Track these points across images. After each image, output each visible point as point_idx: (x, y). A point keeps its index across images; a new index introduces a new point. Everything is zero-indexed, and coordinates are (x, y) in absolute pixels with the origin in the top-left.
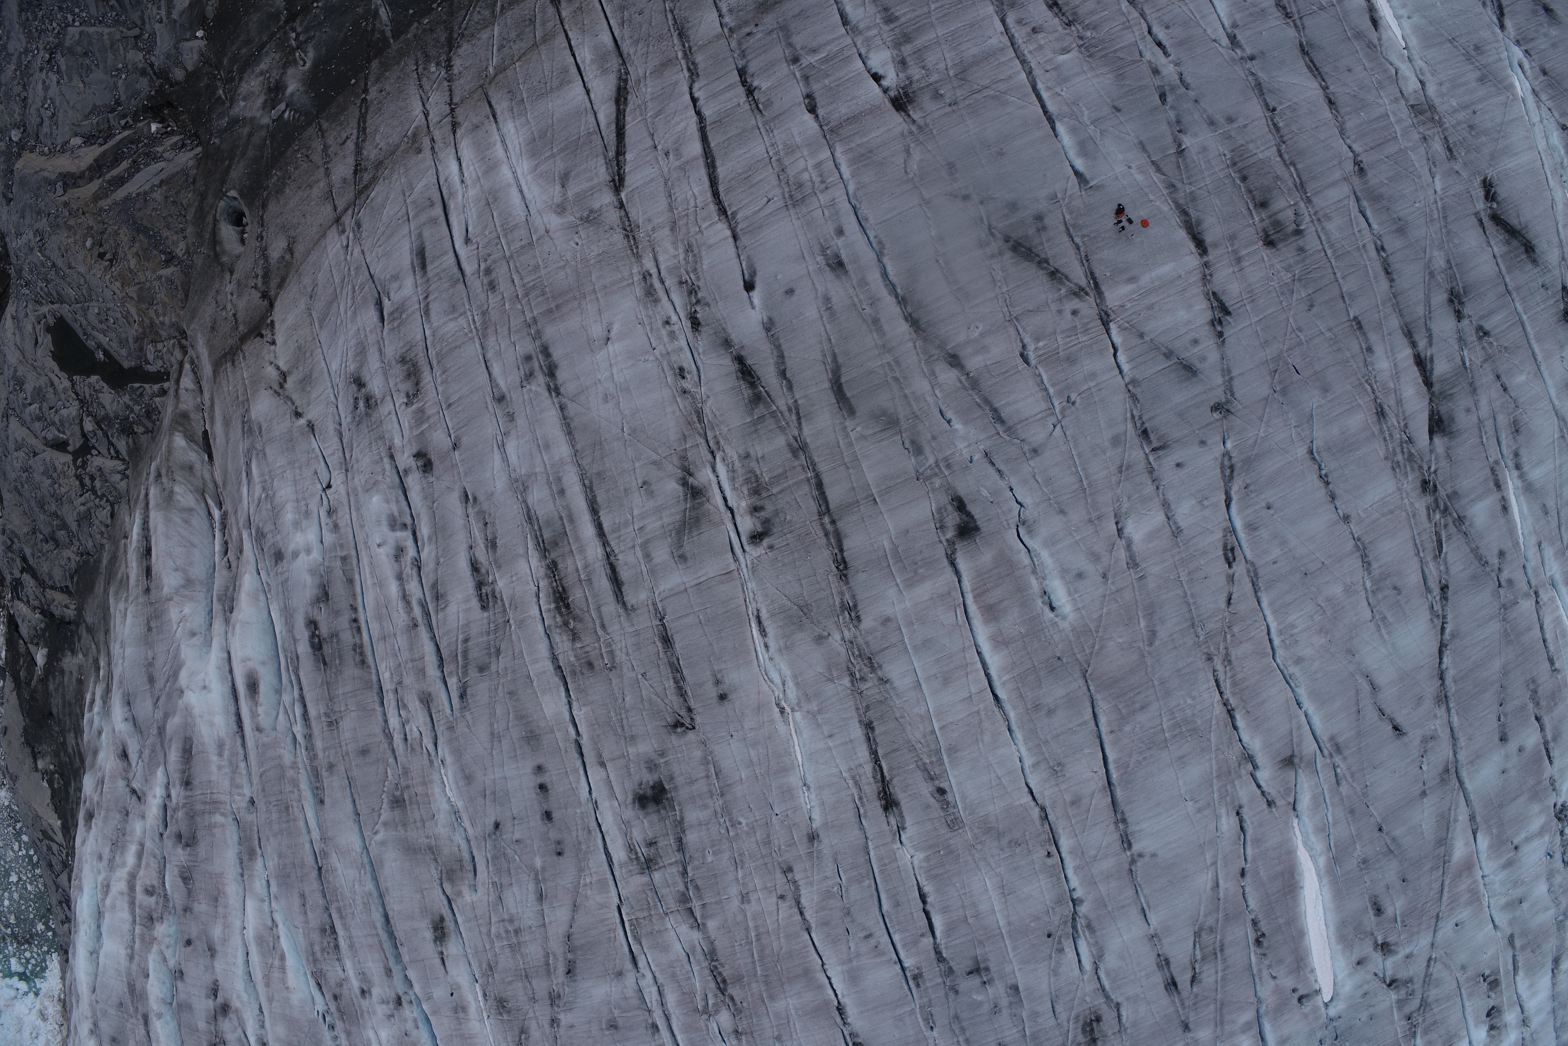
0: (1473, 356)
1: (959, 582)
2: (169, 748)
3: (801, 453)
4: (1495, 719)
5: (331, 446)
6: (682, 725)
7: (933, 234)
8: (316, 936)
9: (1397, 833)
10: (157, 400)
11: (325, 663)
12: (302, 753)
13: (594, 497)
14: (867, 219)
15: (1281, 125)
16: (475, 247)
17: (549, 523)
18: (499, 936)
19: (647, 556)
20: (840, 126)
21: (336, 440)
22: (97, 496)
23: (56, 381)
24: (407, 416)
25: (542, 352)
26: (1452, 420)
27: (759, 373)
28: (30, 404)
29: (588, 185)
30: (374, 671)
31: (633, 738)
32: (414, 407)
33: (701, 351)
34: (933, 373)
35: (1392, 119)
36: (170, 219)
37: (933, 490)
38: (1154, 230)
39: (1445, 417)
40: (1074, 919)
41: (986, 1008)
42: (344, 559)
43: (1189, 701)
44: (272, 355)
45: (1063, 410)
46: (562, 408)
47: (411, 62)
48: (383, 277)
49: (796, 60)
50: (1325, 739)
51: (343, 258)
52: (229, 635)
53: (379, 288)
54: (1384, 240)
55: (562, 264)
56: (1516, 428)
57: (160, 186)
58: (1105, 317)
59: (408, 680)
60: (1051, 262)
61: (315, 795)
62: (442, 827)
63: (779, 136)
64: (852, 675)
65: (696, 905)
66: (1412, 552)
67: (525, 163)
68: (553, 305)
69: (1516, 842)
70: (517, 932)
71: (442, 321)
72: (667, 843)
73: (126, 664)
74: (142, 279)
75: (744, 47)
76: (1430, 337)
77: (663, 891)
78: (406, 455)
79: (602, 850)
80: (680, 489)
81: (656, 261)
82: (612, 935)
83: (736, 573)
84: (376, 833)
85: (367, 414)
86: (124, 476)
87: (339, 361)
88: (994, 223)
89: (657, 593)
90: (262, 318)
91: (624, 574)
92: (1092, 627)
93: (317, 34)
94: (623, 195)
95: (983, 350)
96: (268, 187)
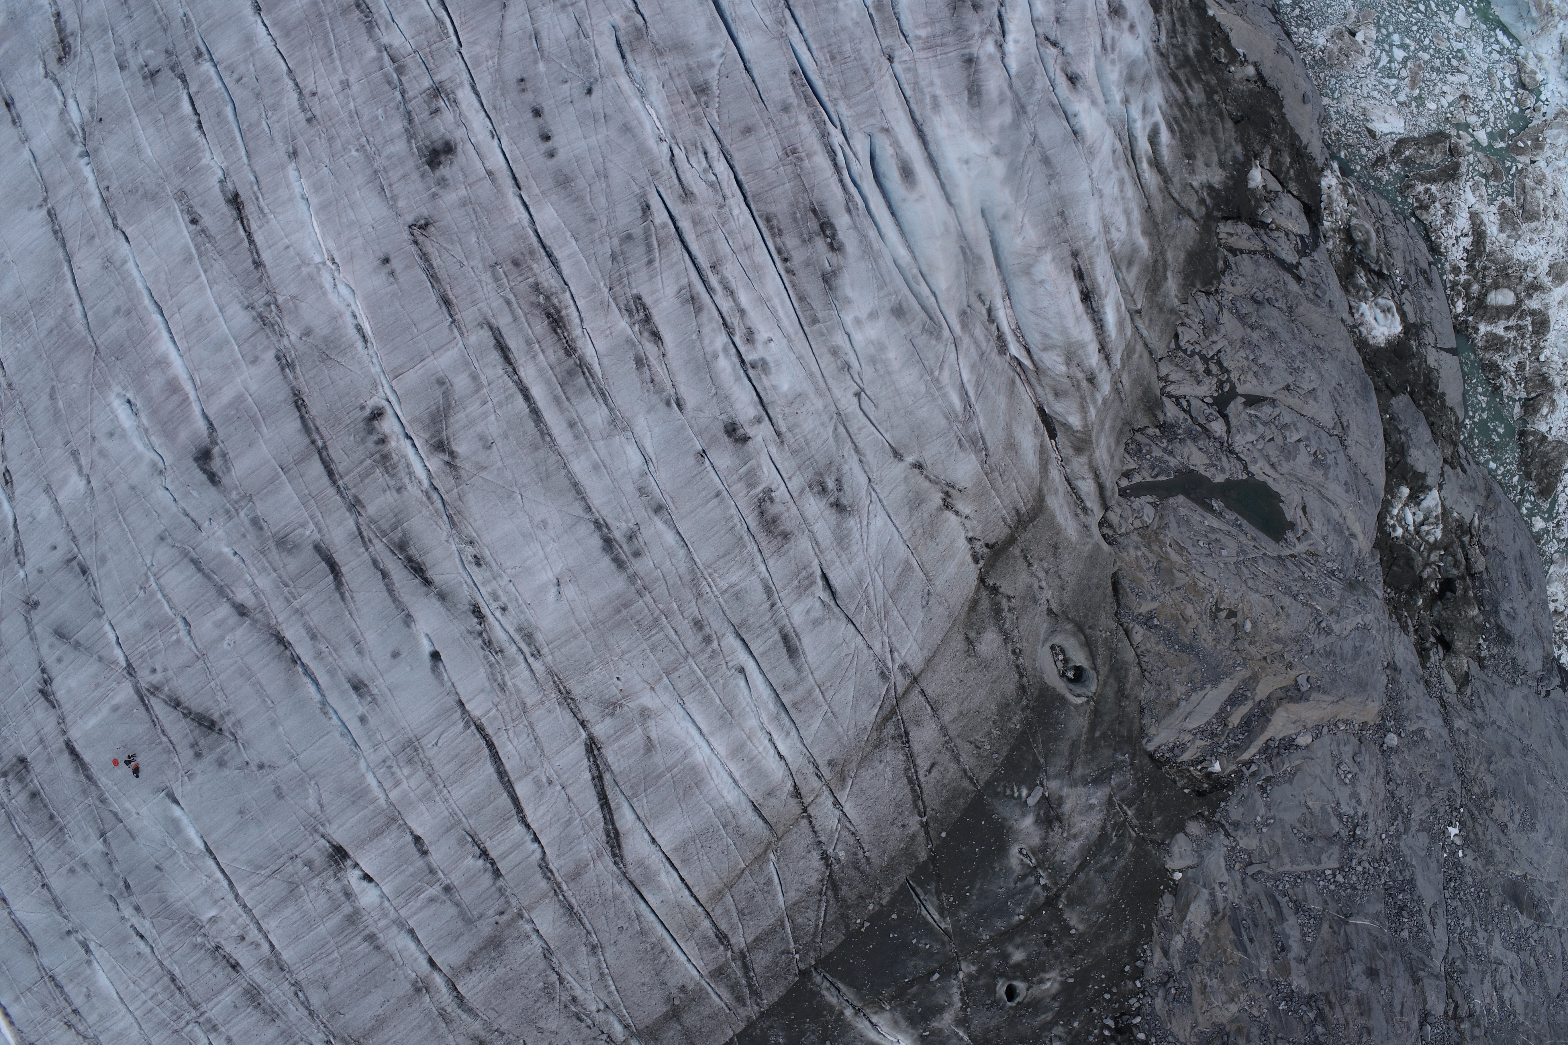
1: (203, 410)
2: (1004, 93)
3: (352, 502)
5: (867, 437)
6: (420, 227)
7: (281, 728)
10: (1133, 465)
11: (814, 211)
13: (537, 426)
14: (342, 734)
15: (35, 873)
16: (730, 664)
17: (581, 392)
19: (475, 378)
20: (388, 825)
21: (861, 445)
23: (1268, 470)
24: (769, 477)
25: (624, 562)
27: (405, 571)
28: (1300, 440)
29: (622, 742)
31: (464, 204)
32: (760, 489)
33: (466, 587)
34: (256, 596)
37: (236, 488)
38: (108, 757)
40: (85, 139)
41: (143, 45)
42: (815, 321)
44: (968, 526)
45: (147, 580)
46: (589, 508)
47: (875, 861)
48: (833, 622)
49: (447, 889)
51: (893, 639)
52: (952, 223)
53: (837, 610)
55: (626, 656)
57: (1180, 701)
58: (131, 671)
59: (709, 212)
60: (181, 716)
61: (804, 78)
62: (653, 76)
63: (442, 810)
64: (277, 307)
65: (389, 67)
67: (700, 759)
68: (624, 612)
71: (748, 581)
72: (421, 115)
74: (1175, 594)
75: (502, 899)
77: (420, 71)
78: (760, 438)
79: (482, 94)
80: (455, 448)
81: (532, 670)
82: (467, 19)
83: (391, 378)
84: (722, 54)
85: (821, 475)
86: (1165, 379)
87: (872, 528)
88: (233, 744)
89: (461, 344)
90: (992, 566)
91: (495, 356)
92: (96, 392)
93: (1012, 885)
94: (584, 735)
95: (219, 624)
96: (1023, 710)
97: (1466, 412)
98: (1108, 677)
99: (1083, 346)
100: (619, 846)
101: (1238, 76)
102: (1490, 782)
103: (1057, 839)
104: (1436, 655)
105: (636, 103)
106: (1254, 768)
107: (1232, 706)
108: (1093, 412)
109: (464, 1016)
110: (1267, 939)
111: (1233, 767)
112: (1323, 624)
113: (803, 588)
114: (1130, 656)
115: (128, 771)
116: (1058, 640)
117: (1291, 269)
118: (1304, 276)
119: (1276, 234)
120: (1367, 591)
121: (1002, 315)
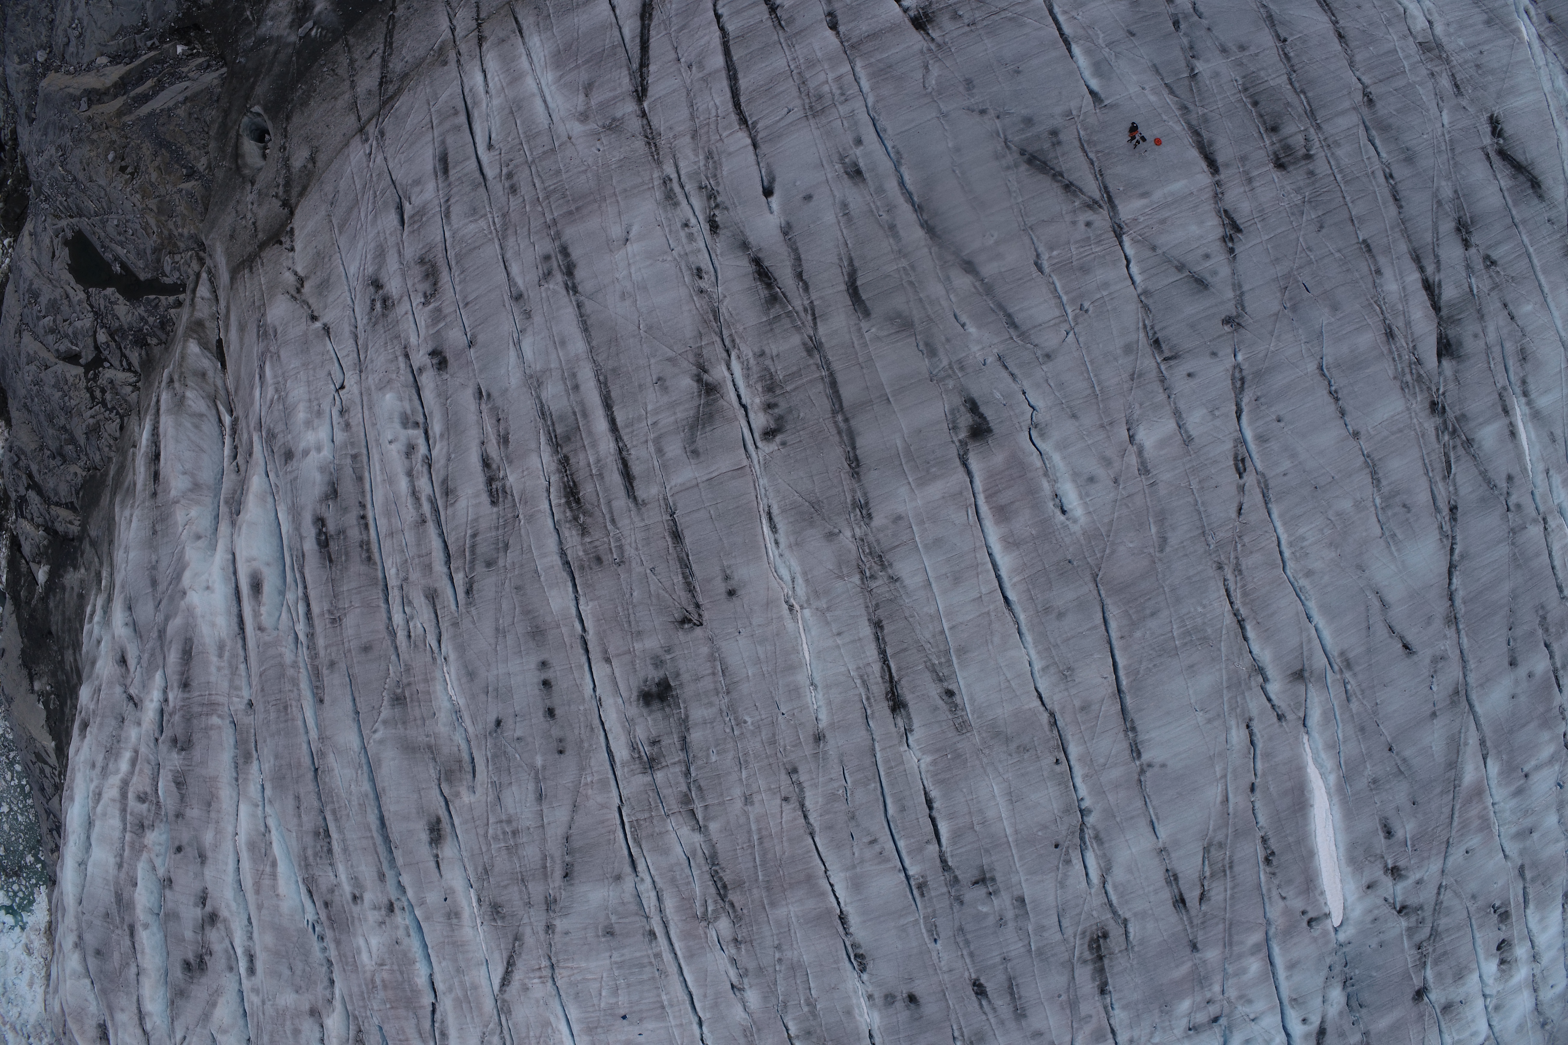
0: (1481, 283)
1: (971, 482)
2: (169, 650)
3: (816, 352)
4: (1505, 644)
5: (346, 349)
6: (690, 621)
7: (950, 145)
8: (309, 840)
9: (1407, 753)
10: (172, 311)
11: (331, 561)
12: (304, 652)
13: (609, 392)
14: (885, 130)
15: (1292, 54)
16: (498, 152)
17: (562, 418)
18: (496, 838)
19: (660, 451)
20: (860, 42)
21: (352, 341)
22: (107, 409)
23: (72, 293)
24: (423, 316)
25: (560, 252)
26: (1460, 344)
27: (776, 275)
28: (44, 317)
29: (611, 94)
30: (380, 568)
31: (639, 633)
32: (431, 306)
33: (718, 252)
34: (948, 278)
35: (1401, 55)
36: (193, 136)
37: (947, 391)
39: (1453, 341)
40: (1082, 830)
41: (991, 920)
42: (355, 457)
43: (1200, 609)
44: (290, 261)
45: (1076, 318)
46: (579, 306)
48: (404, 182)
50: (1336, 654)
51: (365, 165)
52: (235, 536)
53: (400, 193)
54: (1392, 168)
55: (584, 168)
56: (1524, 356)
57: (184, 102)
58: (1118, 230)
59: (415, 576)
60: (1065, 175)
61: (315, 695)
62: (442, 726)
63: (801, 51)
64: (862, 572)
65: (698, 807)
66: (1422, 472)
67: (549, 74)
68: (573, 208)
69: (1526, 769)
70: (515, 833)
71: (461, 223)
72: (671, 741)
73: (129, 568)
74: (163, 193)
76: (1438, 263)
77: (665, 792)
78: (421, 353)
79: (604, 749)
80: (695, 385)
81: (677, 166)
82: (612, 837)
83: (748, 469)
84: (375, 732)
85: (383, 315)
86: (135, 388)
87: (357, 265)
88: (1010, 137)
89: (668, 488)
90: (281, 225)
91: (636, 469)
92: (1103, 531)
94: (646, 104)
95: (998, 257)
96: (293, 100)
98: (232, 128)
99: (169, 412)
105: (462, 703)
106: (149, 43)
107: (148, 94)
108: (179, 353)
111: (167, 47)
112: (60, 154)
113: (421, 213)
114: (212, 146)
116: (259, 163)
117: (35, 486)
118: (25, 477)
119: (40, 521)
121: (227, 453)
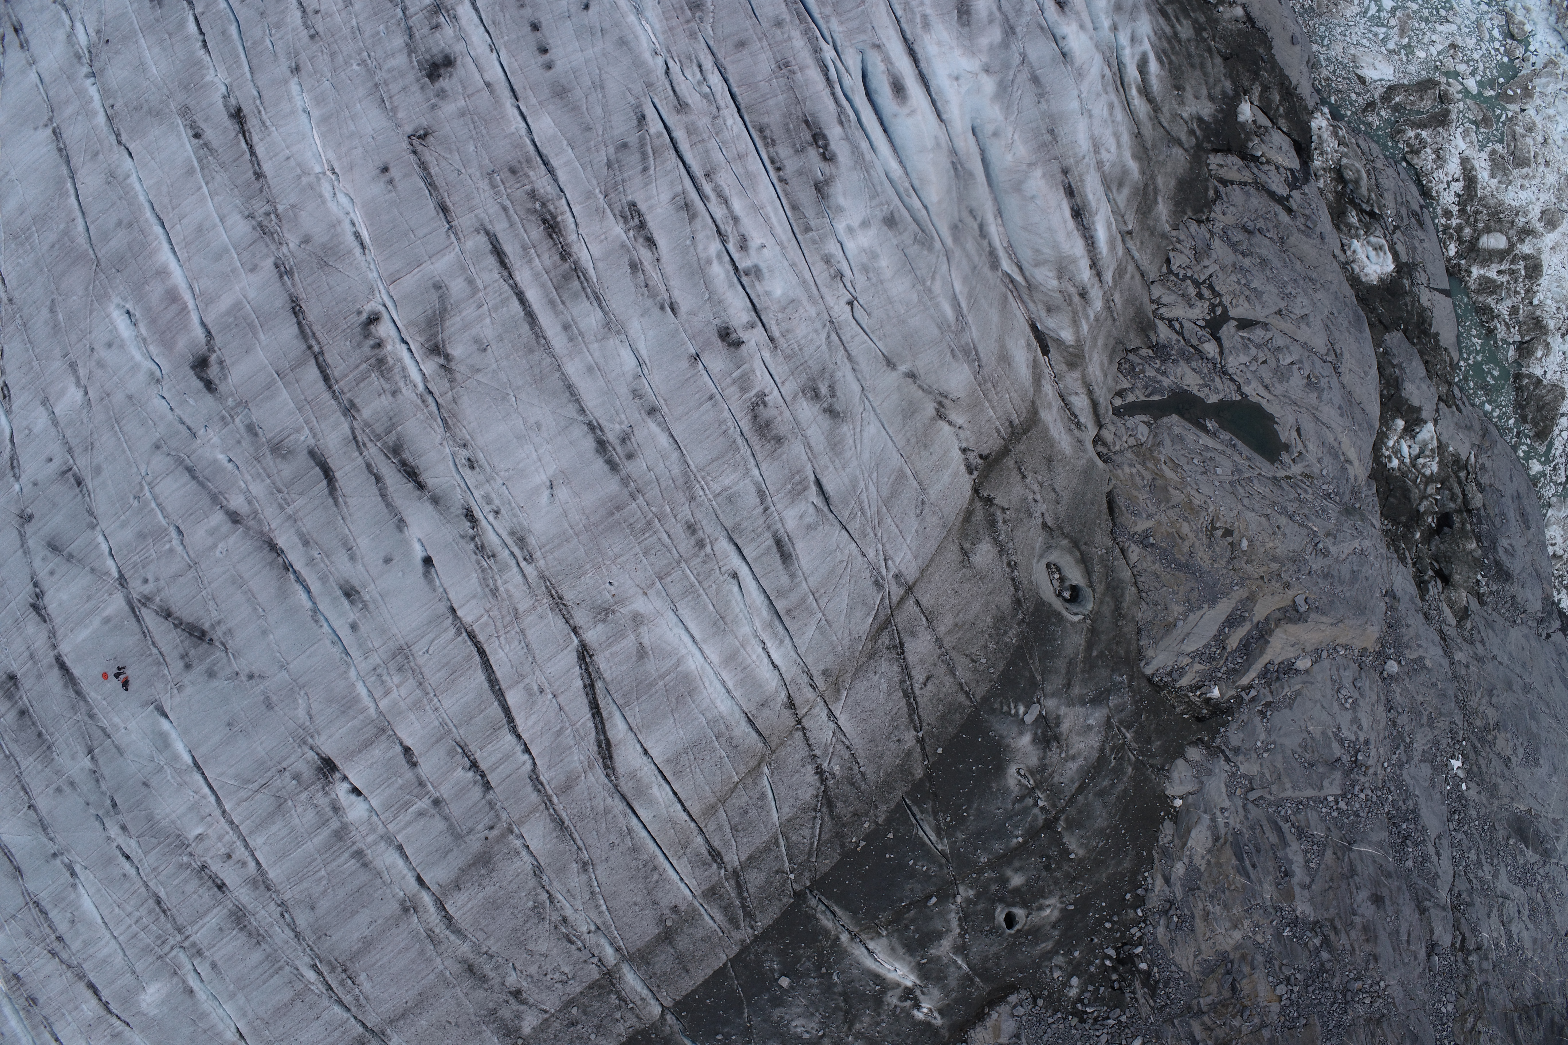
1: (201, 318)
2: (992, 13)
3: (347, 406)
5: (860, 346)
6: (419, 137)
7: (272, 637)
10: (1126, 385)
11: (807, 122)
12: (821, 34)
13: (532, 329)
14: (333, 643)
16: (723, 569)
17: (576, 296)
19: (471, 282)
20: (377, 736)
21: (854, 353)
23: (1261, 391)
24: (762, 381)
25: (617, 465)
27: (399, 475)
28: (1293, 363)
29: (614, 649)
30: (749, 125)
31: (462, 115)
32: (753, 392)
33: (458, 488)
34: (249, 502)
36: (1157, 585)
37: (232, 395)
38: (98, 671)
40: (91, 60)
42: (808, 229)
43: (21, 261)
44: (962, 436)
45: (142, 489)
46: (582, 410)
47: (871, 776)
48: (827, 527)
49: (437, 802)
51: (887, 546)
52: (943, 138)
53: (830, 516)
55: (619, 561)
57: (1177, 622)
58: (123, 582)
59: (704, 122)
60: (172, 626)
63: (432, 719)
64: (277, 216)
67: (693, 667)
68: (617, 515)
71: (741, 485)
72: (421, 30)
74: (1170, 512)
75: (492, 813)
78: (753, 343)
79: (481, 11)
80: (450, 351)
81: (524, 575)
83: (388, 283)
85: (815, 381)
86: (1157, 302)
87: (865, 435)
88: (223, 654)
89: (457, 249)
90: (986, 477)
91: (491, 261)
92: (96, 304)
93: (1010, 806)
94: (576, 642)
95: (212, 532)
96: (1019, 624)
97: (1461, 354)
98: (1104, 595)
99: (1074, 261)
100: (611, 757)
101: (1227, 16)
102: (1493, 715)
103: (1055, 759)
104: (1435, 588)
105: (632, 18)
106: (1253, 693)
107: (1230, 628)
108: (1085, 327)
109: (452, 937)
110: (1270, 865)
111: (1232, 693)
112: (1320, 546)
113: (797, 493)
114: (1126, 574)
115: (117, 684)
116: (1054, 557)
117: (1281, 201)
118: (1295, 207)
119: (1266, 167)
120: (1363, 518)
121: (994, 230)
